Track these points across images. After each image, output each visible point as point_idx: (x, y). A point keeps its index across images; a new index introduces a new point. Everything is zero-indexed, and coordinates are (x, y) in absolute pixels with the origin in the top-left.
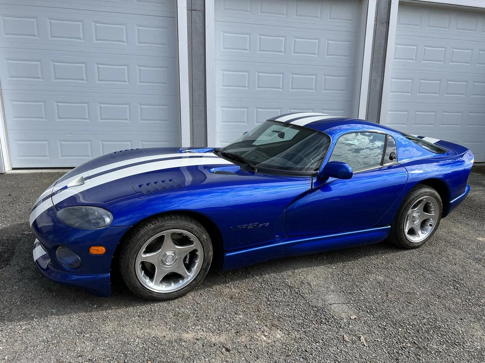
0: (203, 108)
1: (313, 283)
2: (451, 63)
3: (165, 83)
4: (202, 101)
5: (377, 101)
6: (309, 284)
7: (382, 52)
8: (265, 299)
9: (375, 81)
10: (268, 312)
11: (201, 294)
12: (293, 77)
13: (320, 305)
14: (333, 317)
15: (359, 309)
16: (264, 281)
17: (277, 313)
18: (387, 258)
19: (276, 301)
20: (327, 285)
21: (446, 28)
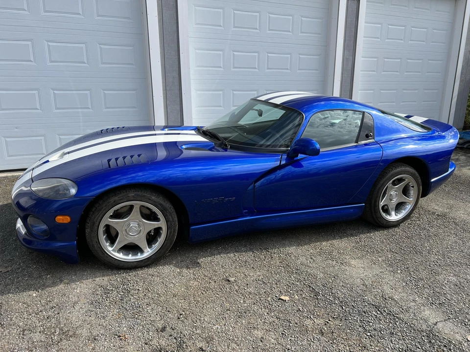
0: (177, 92)
1: (396, 297)
2: (410, 42)
3: (132, 64)
4: (177, 83)
5: (349, 80)
6: (393, 299)
7: (353, 30)
8: (360, 329)
9: (347, 59)
10: (377, 348)
11: (282, 333)
12: (268, 56)
13: (424, 327)
14: (450, 342)
15: (465, 324)
16: (341, 302)
17: (388, 348)
18: (438, 252)
19: (375, 329)
20: (411, 298)
21: (406, 6)
